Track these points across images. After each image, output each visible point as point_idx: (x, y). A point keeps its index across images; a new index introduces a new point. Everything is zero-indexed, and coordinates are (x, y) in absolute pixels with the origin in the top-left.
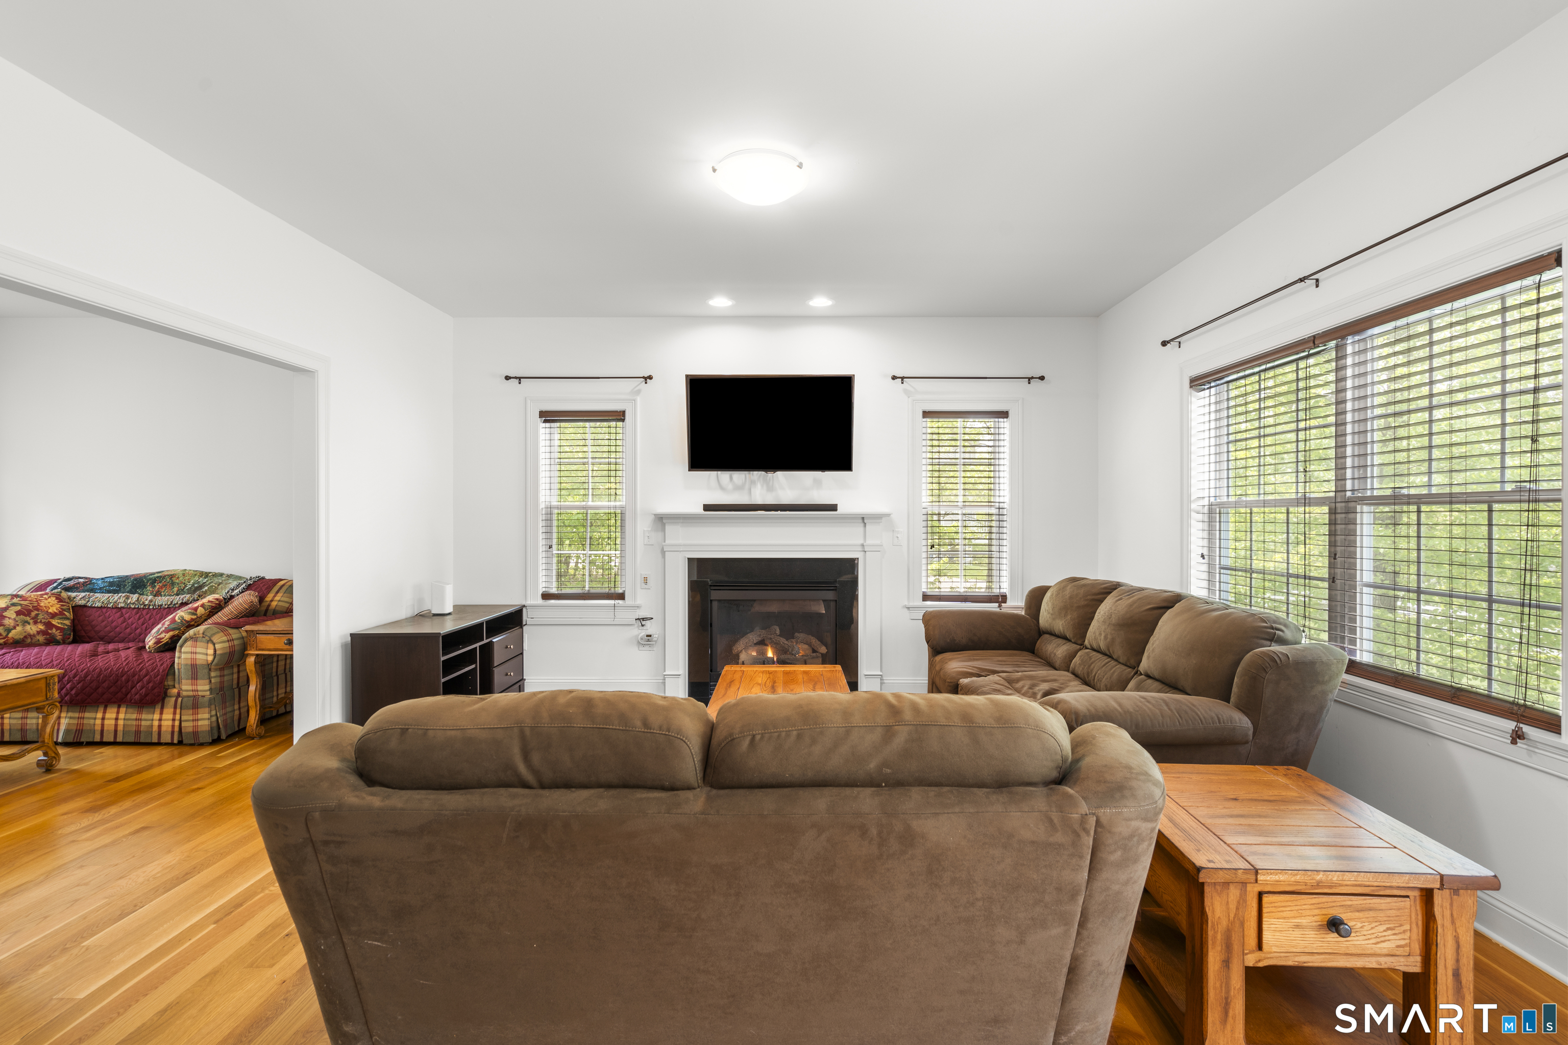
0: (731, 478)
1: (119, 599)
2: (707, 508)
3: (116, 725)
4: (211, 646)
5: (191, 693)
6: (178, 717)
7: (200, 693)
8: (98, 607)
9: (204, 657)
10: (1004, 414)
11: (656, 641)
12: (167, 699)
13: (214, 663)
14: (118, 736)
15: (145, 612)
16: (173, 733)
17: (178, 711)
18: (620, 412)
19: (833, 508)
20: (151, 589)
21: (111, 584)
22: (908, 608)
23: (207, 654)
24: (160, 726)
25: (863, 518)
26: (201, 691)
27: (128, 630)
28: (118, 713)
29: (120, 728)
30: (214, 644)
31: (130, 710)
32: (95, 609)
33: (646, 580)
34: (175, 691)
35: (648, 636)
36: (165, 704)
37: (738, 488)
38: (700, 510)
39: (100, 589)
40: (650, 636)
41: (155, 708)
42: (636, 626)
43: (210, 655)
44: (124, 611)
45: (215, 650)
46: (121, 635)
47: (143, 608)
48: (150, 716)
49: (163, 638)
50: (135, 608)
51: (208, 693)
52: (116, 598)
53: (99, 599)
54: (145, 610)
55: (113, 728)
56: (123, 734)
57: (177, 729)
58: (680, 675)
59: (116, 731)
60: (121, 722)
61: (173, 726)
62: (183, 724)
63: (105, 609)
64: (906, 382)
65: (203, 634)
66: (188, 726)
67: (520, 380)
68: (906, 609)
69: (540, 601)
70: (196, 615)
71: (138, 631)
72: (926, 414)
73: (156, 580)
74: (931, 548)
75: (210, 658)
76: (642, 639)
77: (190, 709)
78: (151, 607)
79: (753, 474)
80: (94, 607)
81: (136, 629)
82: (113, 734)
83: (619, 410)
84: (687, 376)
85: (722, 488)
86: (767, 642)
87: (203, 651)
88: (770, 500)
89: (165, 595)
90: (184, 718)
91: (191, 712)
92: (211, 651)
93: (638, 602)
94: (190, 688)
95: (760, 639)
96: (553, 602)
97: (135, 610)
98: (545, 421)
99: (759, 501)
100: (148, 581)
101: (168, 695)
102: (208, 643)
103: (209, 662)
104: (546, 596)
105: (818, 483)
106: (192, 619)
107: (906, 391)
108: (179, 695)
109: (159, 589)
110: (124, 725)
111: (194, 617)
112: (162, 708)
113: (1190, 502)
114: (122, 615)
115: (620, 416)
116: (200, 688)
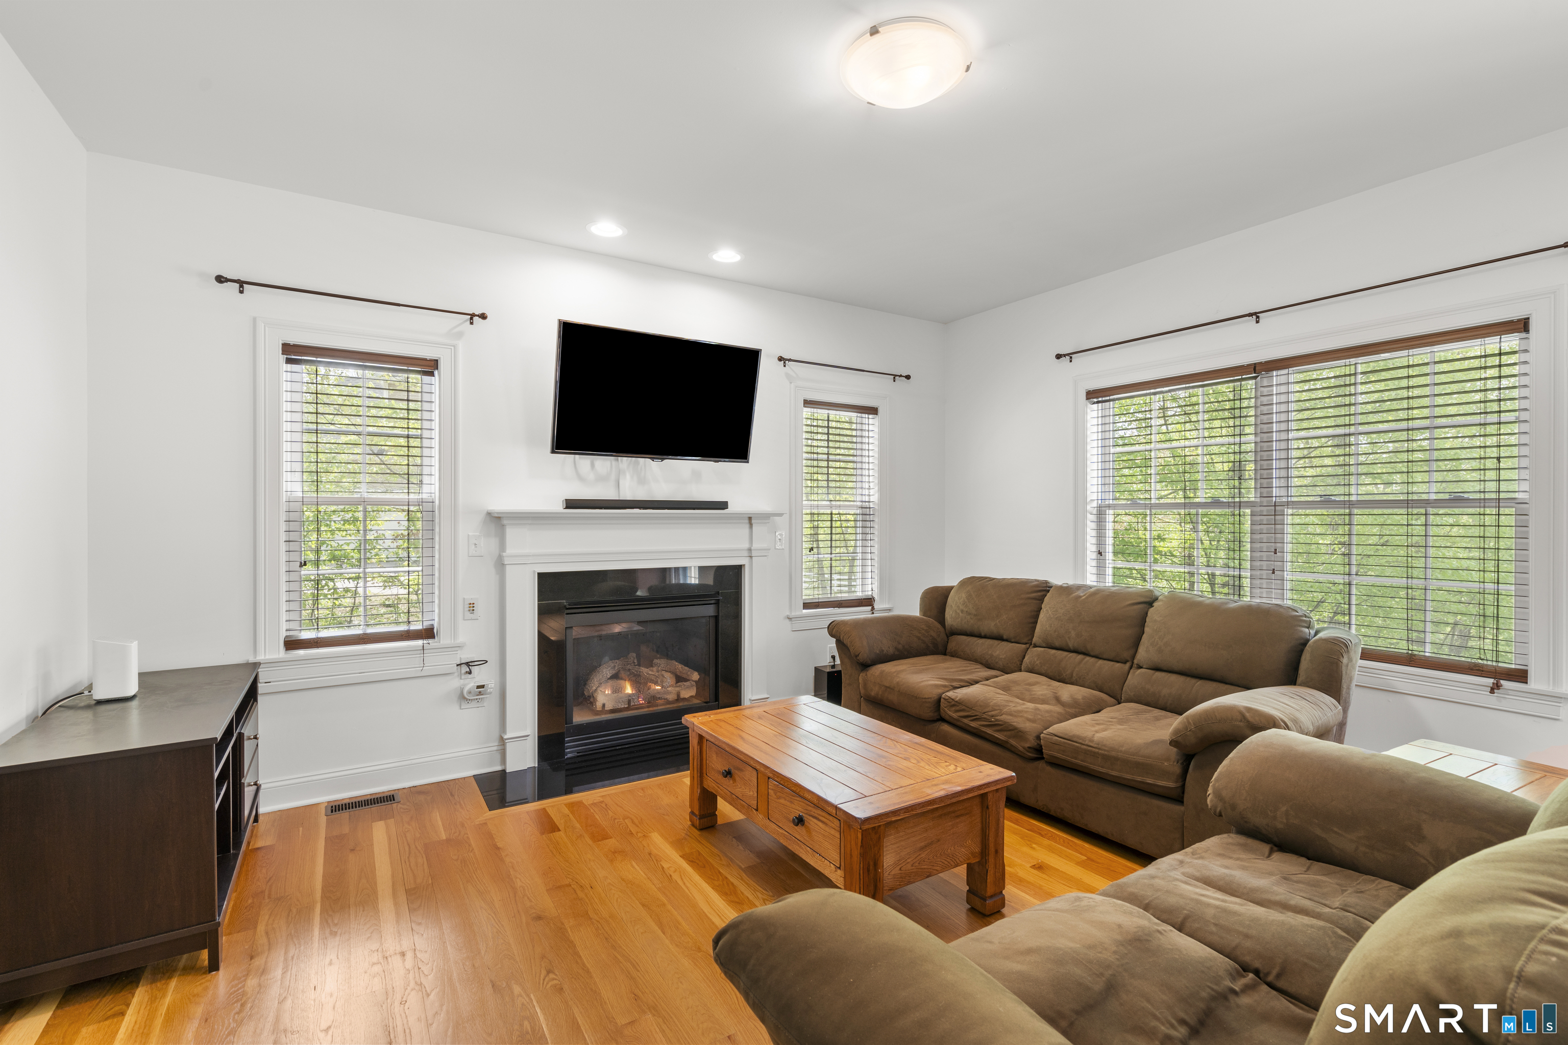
0: (593, 465)
2: (571, 504)
10: (873, 411)
11: (490, 693)
18: (431, 360)
19: (723, 505)
22: (790, 619)
25: (750, 518)
33: (472, 607)
35: (478, 687)
37: (601, 479)
38: (559, 507)
40: (483, 686)
42: (456, 674)
58: (528, 736)
64: (788, 366)
67: (241, 286)
68: (788, 620)
69: (281, 653)
72: (808, 403)
74: (810, 551)
76: (470, 692)
79: (622, 461)
83: (428, 358)
84: (560, 321)
85: (580, 478)
86: (622, 674)
88: (641, 495)
93: (461, 639)
95: (614, 672)
96: (301, 652)
98: (289, 361)
99: (627, 494)
104: (292, 644)
105: (697, 476)
107: (788, 376)
113: (1086, 503)
115: (429, 367)
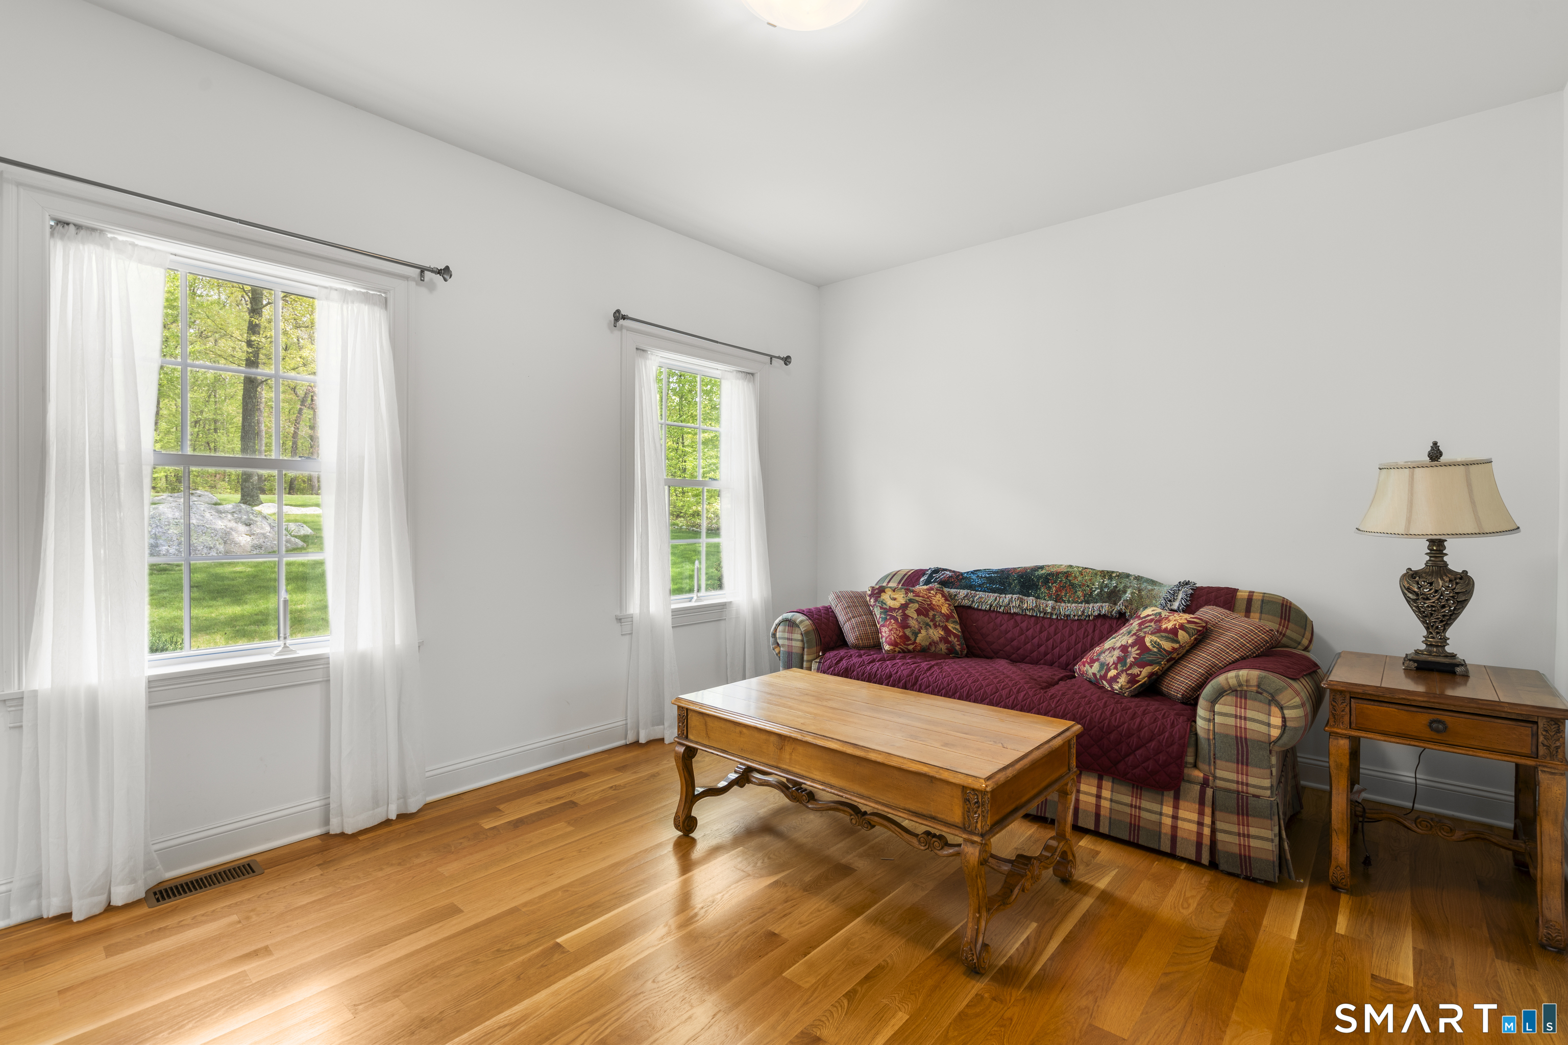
1: (1009, 601)
3: (1098, 806)
4: (1275, 710)
5: (1234, 786)
6: (1207, 820)
7: (1251, 790)
8: (985, 610)
9: (1263, 729)
12: (1184, 786)
13: (1281, 742)
14: (1101, 823)
15: (1046, 623)
16: (1199, 845)
17: (1208, 811)
20: (1046, 591)
21: (991, 580)
23: (1269, 725)
24: (1174, 828)
26: (1254, 786)
27: (1029, 646)
28: (1100, 787)
29: (1104, 812)
30: (1282, 708)
31: (1123, 789)
32: (982, 612)
34: (1198, 774)
36: (1182, 793)
39: (980, 586)
41: (1163, 795)
43: (1275, 727)
44: (1018, 618)
45: (1284, 719)
46: (1021, 651)
47: (1043, 617)
48: (1155, 807)
49: (1138, 675)
50: (1032, 616)
51: (1268, 793)
52: (1006, 601)
53: (986, 599)
54: (1046, 621)
55: (1093, 809)
56: (1110, 822)
57: (1206, 841)
59: (1098, 816)
60: (1105, 804)
61: (1200, 835)
62: (1220, 836)
63: (994, 614)
65: (1258, 686)
66: (1228, 840)
70: (1177, 642)
71: (1042, 649)
73: (1049, 579)
75: (1275, 733)
77: (1231, 812)
78: (1054, 617)
80: (981, 610)
81: (1039, 646)
82: (1094, 818)
87: (1262, 717)
89: (1069, 602)
90: (1219, 825)
91: (1234, 818)
92: (1276, 721)
94: (1233, 776)
97: (1033, 619)
100: (1038, 579)
101: (1185, 778)
102: (1270, 705)
103: (1273, 739)
106: (1173, 648)
108: (1205, 784)
109: (1056, 591)
110: (1111, 809)
111: (1176, 646)
112: (1177, 798)
114: (1016, 624)
116: (1252, 780)
